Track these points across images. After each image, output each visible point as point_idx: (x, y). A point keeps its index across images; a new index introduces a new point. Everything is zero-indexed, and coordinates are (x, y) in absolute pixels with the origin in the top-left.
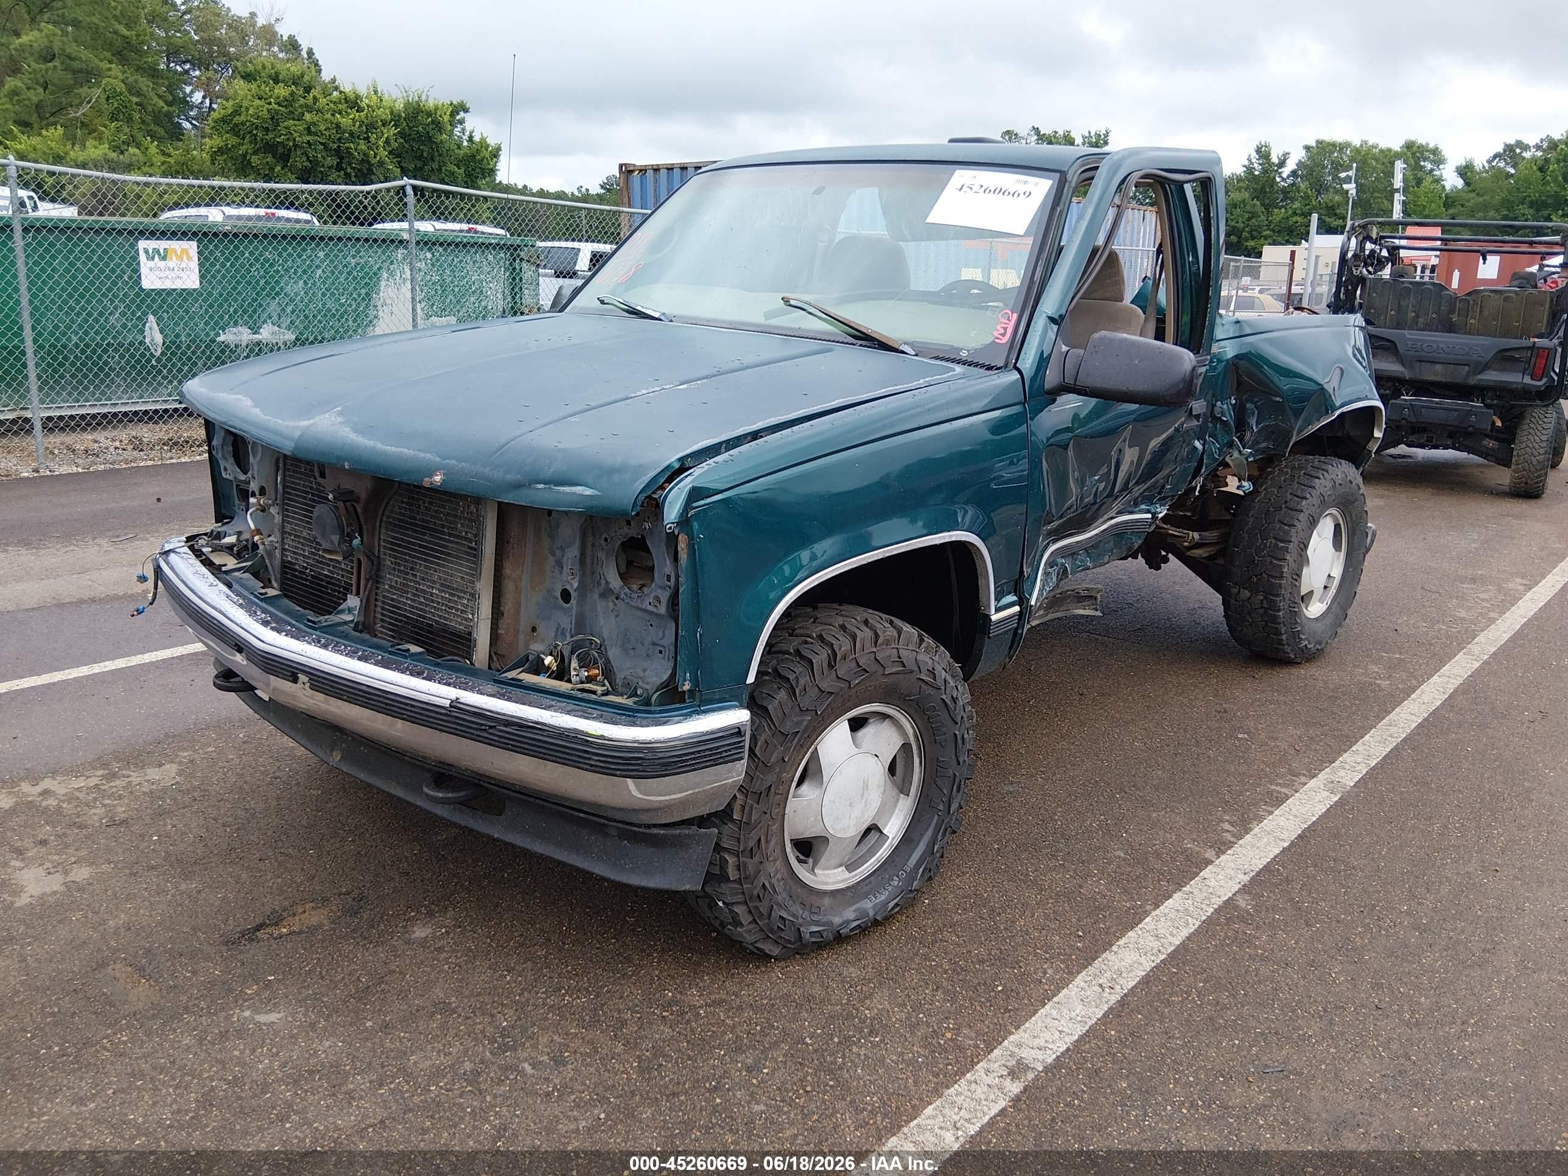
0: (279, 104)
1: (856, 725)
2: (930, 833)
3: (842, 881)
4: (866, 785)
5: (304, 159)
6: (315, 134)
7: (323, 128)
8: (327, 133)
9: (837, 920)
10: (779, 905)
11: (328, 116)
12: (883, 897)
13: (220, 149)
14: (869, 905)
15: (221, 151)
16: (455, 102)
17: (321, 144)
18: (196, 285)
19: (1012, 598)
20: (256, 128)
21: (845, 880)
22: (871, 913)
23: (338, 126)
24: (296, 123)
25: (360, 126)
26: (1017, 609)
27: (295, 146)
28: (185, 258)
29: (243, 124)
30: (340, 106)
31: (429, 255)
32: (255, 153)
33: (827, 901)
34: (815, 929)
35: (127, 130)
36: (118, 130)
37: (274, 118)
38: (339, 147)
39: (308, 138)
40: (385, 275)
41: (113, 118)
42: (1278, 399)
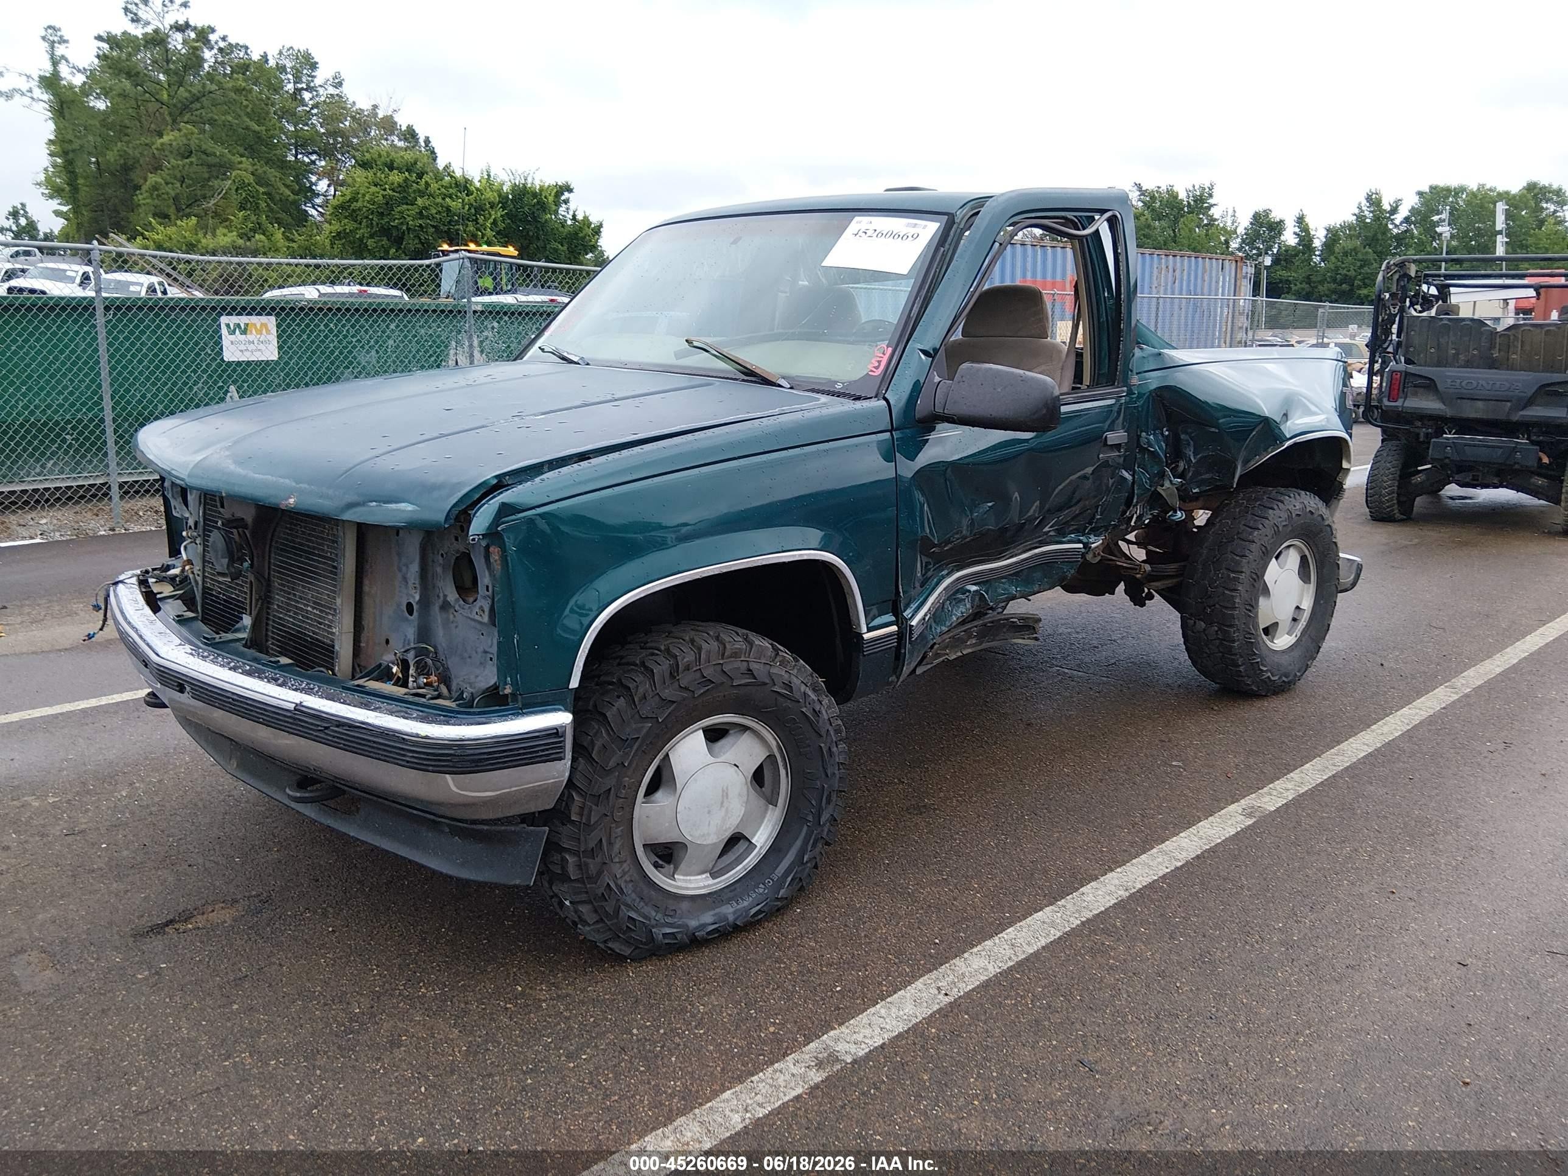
0: (393, 190)
1: (714, 735)
2: (799, 843)
3: (705, 887)
4: (725, 794)
5: (417, 241)
6: (427, 217)
7: (434, 211)
8: (438, 216)
9: (693, 923)
10: (627, 905)
11: (439, 200)
12: (746, 904)
13: (339, 233)
14: (729, 911)
15: (339, 235)
16: (560, 183)
17: (433, 226)
18: (274, 355)
19: (890, 618)
20: (372, 213)
21: (709, 886)
22: (731, 918)
23: (448, 209)
24: (410, 207)
25: (470, 209)
26: (894, 628)
27: (408, 229)
28: (264, 331)
29: (360, 209)
30: (451, 190)
31: (496, 324)
32: (372, 236)
33: (685, 905)
34: (668, 930)
35: (253, 218)
36: (246, 218)
37: (389, 204)
38: (449, 229)
39: (420, 222)
40: (453, 343)
41: (242, 208)
42: (1213, 430)
